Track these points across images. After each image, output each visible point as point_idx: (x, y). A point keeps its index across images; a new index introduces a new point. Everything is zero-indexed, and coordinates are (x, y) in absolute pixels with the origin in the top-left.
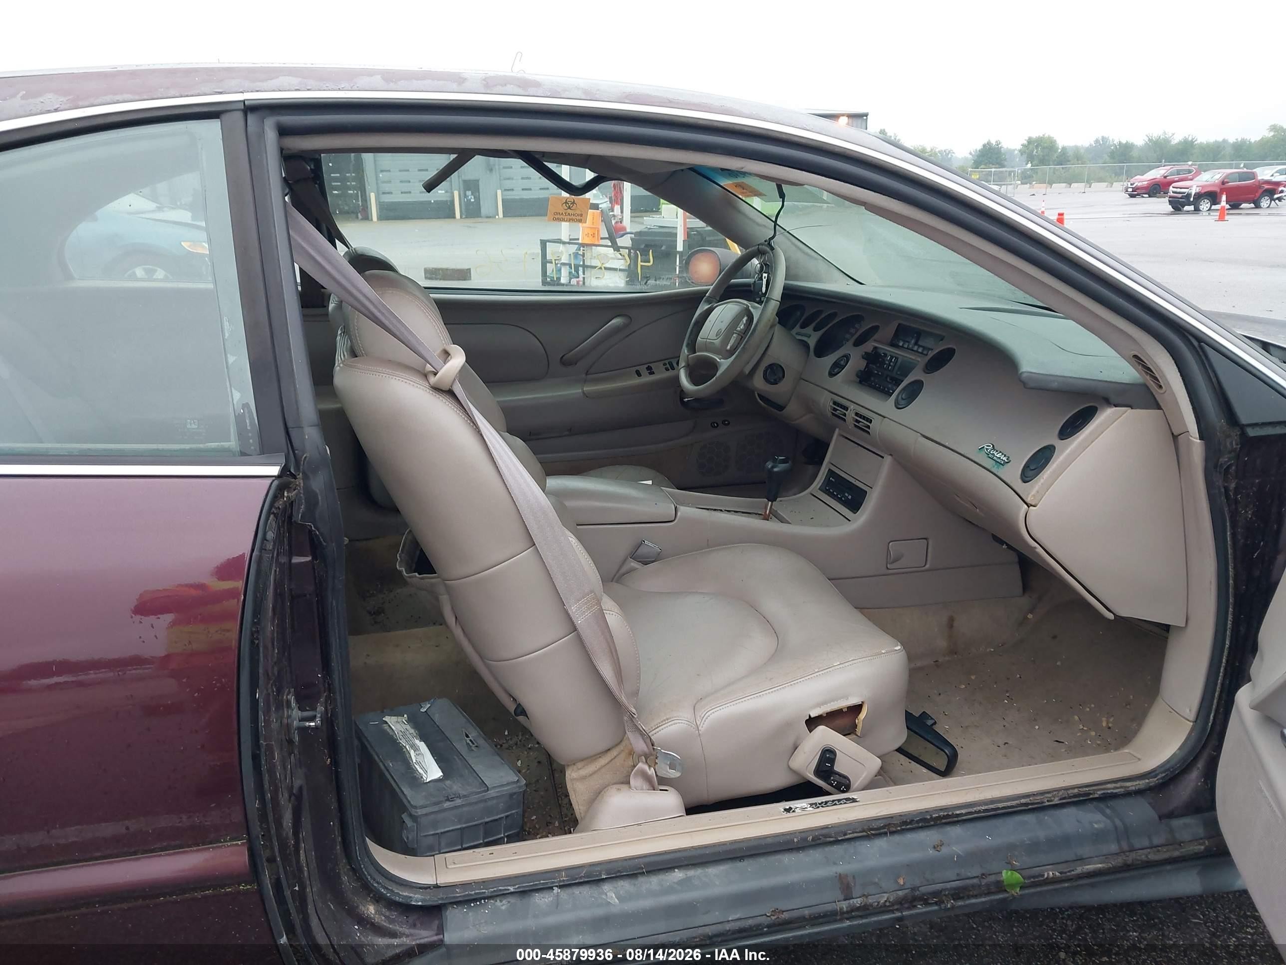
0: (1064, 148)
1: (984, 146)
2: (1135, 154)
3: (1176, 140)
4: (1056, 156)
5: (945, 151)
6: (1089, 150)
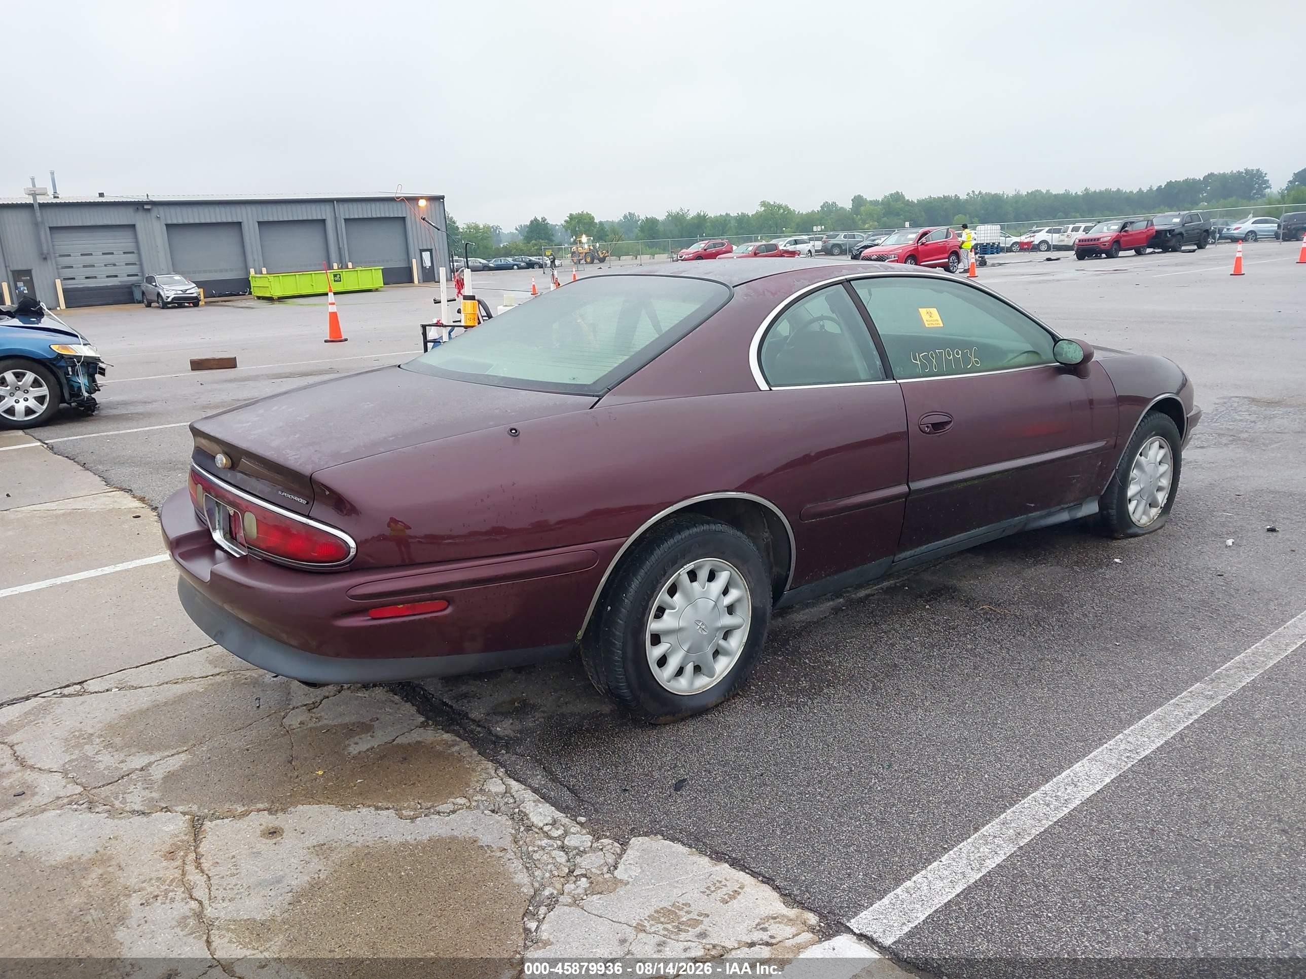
0: (601, 223)
1: (532, 222)
2: (661, 228)
3: (692, 214)
4: (595, 230)
5: (492, 227)
6: (620, 224)
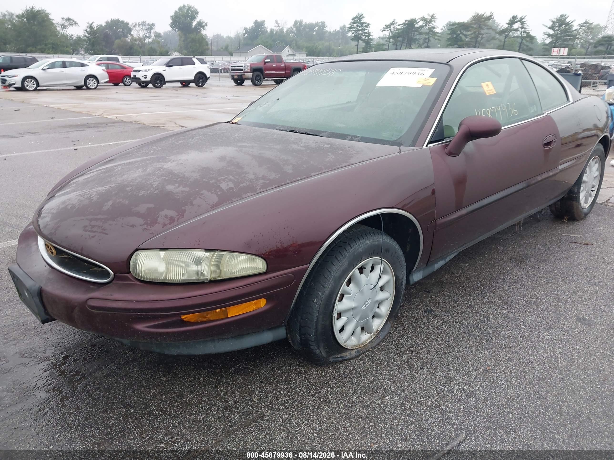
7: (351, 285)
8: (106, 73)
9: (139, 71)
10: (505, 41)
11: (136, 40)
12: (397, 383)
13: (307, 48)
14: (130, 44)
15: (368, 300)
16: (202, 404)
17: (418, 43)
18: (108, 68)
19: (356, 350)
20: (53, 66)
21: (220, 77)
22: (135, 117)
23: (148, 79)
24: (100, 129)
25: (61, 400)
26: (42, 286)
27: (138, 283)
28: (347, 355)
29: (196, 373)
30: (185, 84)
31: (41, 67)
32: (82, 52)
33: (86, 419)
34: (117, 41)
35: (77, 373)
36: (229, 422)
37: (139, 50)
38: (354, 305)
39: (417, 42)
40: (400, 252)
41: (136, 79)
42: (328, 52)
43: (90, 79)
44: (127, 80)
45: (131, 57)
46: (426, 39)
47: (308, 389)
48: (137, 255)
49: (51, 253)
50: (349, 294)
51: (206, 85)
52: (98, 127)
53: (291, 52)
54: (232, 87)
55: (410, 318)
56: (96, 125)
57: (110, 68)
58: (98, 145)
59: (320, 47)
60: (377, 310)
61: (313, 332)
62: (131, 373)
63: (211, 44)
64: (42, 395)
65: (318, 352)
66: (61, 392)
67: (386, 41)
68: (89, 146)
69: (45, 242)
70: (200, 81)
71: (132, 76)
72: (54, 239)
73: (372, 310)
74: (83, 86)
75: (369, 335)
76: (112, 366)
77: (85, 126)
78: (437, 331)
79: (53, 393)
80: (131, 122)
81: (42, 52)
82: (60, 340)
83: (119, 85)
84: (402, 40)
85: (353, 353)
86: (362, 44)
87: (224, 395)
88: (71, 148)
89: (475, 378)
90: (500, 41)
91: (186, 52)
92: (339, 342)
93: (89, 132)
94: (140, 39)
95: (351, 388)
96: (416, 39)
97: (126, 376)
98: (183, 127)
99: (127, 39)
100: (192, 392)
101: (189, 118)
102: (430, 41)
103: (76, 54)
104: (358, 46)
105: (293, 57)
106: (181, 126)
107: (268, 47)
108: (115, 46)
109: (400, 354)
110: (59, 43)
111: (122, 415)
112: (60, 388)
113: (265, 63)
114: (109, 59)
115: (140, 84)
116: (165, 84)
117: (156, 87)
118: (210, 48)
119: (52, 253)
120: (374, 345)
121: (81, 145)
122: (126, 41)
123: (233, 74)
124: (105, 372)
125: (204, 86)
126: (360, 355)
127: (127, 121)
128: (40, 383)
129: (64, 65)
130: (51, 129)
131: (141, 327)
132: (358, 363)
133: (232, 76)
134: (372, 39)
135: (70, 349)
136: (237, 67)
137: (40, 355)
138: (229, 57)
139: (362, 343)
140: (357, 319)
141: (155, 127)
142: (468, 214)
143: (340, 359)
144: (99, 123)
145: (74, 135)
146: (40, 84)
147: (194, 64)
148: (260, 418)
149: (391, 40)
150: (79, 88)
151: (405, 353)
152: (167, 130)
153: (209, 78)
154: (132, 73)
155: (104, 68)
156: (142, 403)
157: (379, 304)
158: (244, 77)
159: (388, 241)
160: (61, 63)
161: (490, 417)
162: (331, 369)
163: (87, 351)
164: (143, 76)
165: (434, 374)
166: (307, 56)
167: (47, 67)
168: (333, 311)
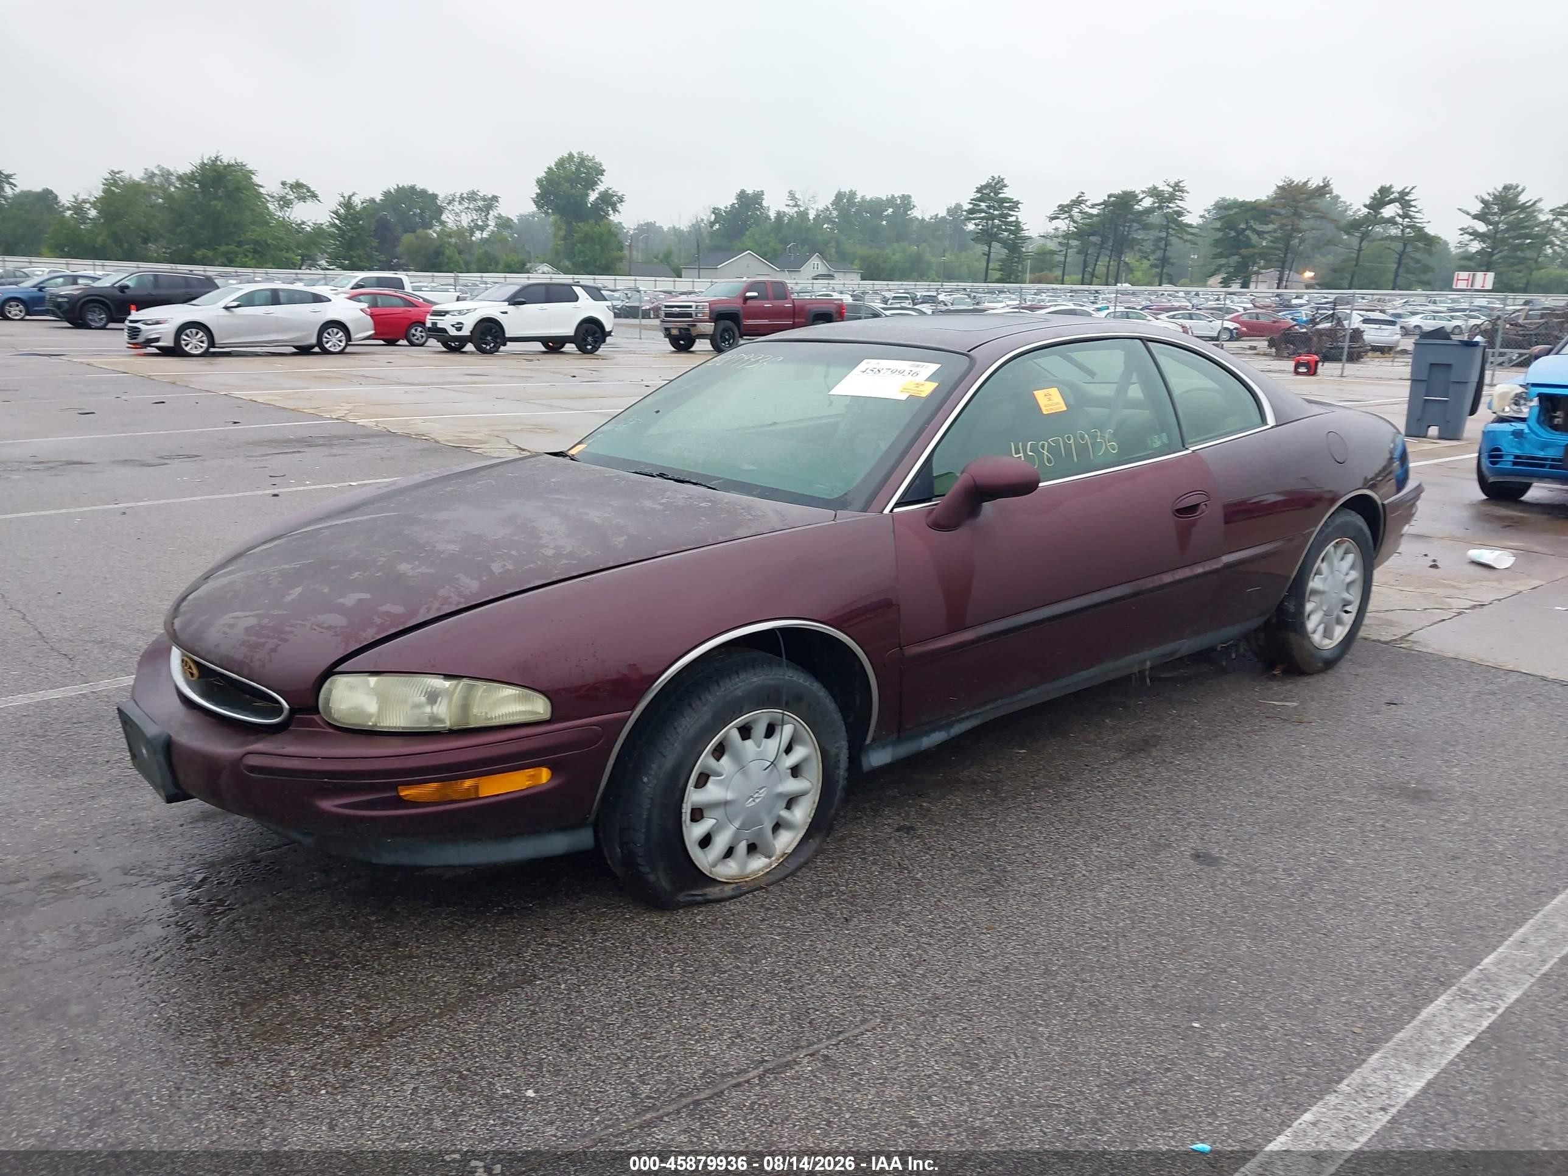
7: (725, 759)
8: (369, 317)
9: (445, 313)
10: (1360, 247)
11: (450, 235)
12: (793, 940)
13: (863, 259)
14: (437, 243)
15: (761, 789)
16: (430, 957)
17: (1140, 251)
18: (374, 305)
19: (734, 886)
20: (248, 300)
21: (642, 327)
22: (421, 424)
23: (466, 332)
24: (335, 451)
25: (189, 940)
26: (172, 734)
27: (331, 730)
28: (713, 892)
29: (432, 912)
30: (553, 345)
31: (223, 303)
32: (323, 263)
33: (227, 969)
34: (407, 238)
35: (221, 902)
36: (471, 985)
37: (457, 257)
38: (730, 796)
39: (1137, 248)
40: (831, 705)
41: (437, 332)
42: (913, 270)
43: (330, 330)
44: (417, 332)
45: (436, 274)
46: (1160, 239)
47: (626, 943)
48: (331, 683)
49: (189, 675)
50: (719, 775)
51: (603, 349)
52: (331, 446)
53: (822, 269)
54: (664, 355)
55: (865, 838)
56: (328, 441)
57: (380, 304)
58: (326, 486)
59: (896, 257)
60: (784, 813)
61: (640, 837)
62: (316, 906)
63: (630, 246)
64: (156, 931)
65: (652, 878)
66: (188, 929)
67: (1060, 244)
68: (305, 488)
69: (183, 655)
70: (590, 339)
71: (429, 324)
72: (196, 649)
73: (769, 811)
74: (313, 347)
75: (767, 860)
76: (285, 895)
77: (306, 442)
78: (906, 862)
79: (174, 930)
80: (408, 436)
81: (229, 261)
82: (197, 851)
83: (399, 343)
84: (1099, 242)
85: (728, 890)
86: (999, 251)
87: (473, 946)
88: (267, 492)
89: (940, 940)
90: (1348, 247)
91: (567, 263)
92: (697, 863)
93: (311, 457)
94: (460, 233)
95: (705, 944)
96: (1134, 239)
97: (306, 910)
98: (524, 450)
99: (431, 231)
100: (418, 940)
101: (541, 431)
102: (1171, 245)
103: (310, 267)
104: (989, 255)
105: (826, 281)
106: (520, 448)
107: (769, 255)
108: (400, 249)
109: (820, 895)
110: (270, 241)
111: (290, 966)
112: (186, 923)
113: (746, 299)
114: (381, 282)
115: (445, 344)
116: (505, 345)
117: (484, 352)
118: (628, 255)
119: (192, 675)
120: (772, 878)
121: (289, 485)
122: (428, 238)
123: (668, 325)
124: (271, 902)
125: (596, 353)
126: (741, 895)
127: (400, 432)
128: (154, 915)
129: (274, 298)
130: (228, 448)
131: (328, 805)
132: (735, 907)
133: (667, 329)
134: (1026, 239)
135: (212, 865)
136: (678, 309)
137: (158, 872)
138: (672, 279)
139: (750, 874)
140: (737, 824)
141: (460, 450)
142: (979, 640)
143: (700, 898)
144: (334, 437)
145: (277, 463)
146: (217, 340)
147: (576, 298)
148: (526, 982)
149: (1074, 243)
150: (304, 351)
151: (829, 895)
152: (487, 456)
153: (611, 332)
154: (429, 317)
155: (365, 305)
156: (327, 951)
157: (791, 802)
158: (694, 332)
159: (801, 681)
160: (269, 293)
161: (938, 998)
162: (681, 915)
163: (243, 870)
164: (453, 326)
165: (867, 930)
166: (863, 279)
167: (235, 304)
168: (682, 801)
